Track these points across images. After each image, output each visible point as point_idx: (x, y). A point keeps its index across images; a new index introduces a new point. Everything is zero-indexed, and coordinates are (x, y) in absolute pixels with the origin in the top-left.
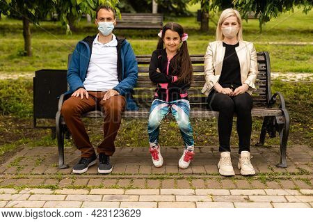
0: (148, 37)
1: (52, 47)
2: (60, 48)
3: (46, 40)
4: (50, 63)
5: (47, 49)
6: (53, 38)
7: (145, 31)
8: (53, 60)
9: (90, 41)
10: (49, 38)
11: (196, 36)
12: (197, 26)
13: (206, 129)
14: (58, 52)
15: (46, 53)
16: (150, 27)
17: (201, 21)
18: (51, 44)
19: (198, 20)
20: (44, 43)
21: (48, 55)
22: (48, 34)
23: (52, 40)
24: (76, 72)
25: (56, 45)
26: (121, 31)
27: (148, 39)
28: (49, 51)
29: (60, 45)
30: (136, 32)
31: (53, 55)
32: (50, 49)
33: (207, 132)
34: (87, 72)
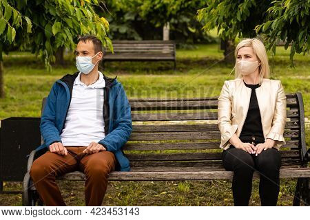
0: (156, 70)
1: (31, 85)
2: (42, 86)
3: (24, 77)
4: (27, 106)
5: (25, 88)
6: (34, 74)
7: (153, 63)
8: (33, 102)
9: (70, 80)
10: (29, 74)
11: (219, 69)
12: (220, 56)
13: (225, 193)
14: (39, 92)
15: (23, 93)
16: (158, 58)
17: (225, 49)
18: (30, 82)
19: (222, 49)
20: (22, 80)
21: (25, 97)
22: (28, 68)
23: (33, 77)
24: (52, 121)
25: (37, 82)
26: (123, 63)
27: (157, 74)
28: (27, 91)
29: (42, 83)
31: (32, 96)
32: (29, 88)
33: (225, 197)
34: (65, 121)
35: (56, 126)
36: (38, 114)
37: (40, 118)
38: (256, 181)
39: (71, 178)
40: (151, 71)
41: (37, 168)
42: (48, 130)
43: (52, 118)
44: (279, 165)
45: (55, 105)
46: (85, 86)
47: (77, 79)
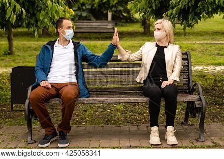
0: (104, 38)
1: (30, 47)
2: (36, 48)
3: (25, 42)
4: (28, 60)
5: (26, 49)
6: (31, 41)
7: (102, 34)
8: (31, 57)
9: (52, 44)
10: (29, 41)
11: (141, 38)
12: (142, 30)
13: (144, 111)
14: (35, 52)
15: (25, 52)
16: (105, 31)
17: (145, 26)
18: (29, 45)
19: (142, 26)
20: (24, 44)
21: (26, 54)
22: (28, 37)
23: (31, 42)
24: (42, 68)
25: (33, 46)
26: (84, 34)
27: (104, 40)
28: (27, 51)
29: (36, 46)
30: (94, 35)
31: (30, 54)
32: (29, 49)
33: (145, 113)
34: (50, 68)
35: (44, 71)
36: (34, 64)
37: (34, 67)
38: (163, 103)
39: (53, 102)
40: (100, 39)
41: (33, 96)
42: (39, 74)
43: (42, 67)
44: (176, 94)
45: (43, 59)
46: (62, 47)
47: (56, 43)
